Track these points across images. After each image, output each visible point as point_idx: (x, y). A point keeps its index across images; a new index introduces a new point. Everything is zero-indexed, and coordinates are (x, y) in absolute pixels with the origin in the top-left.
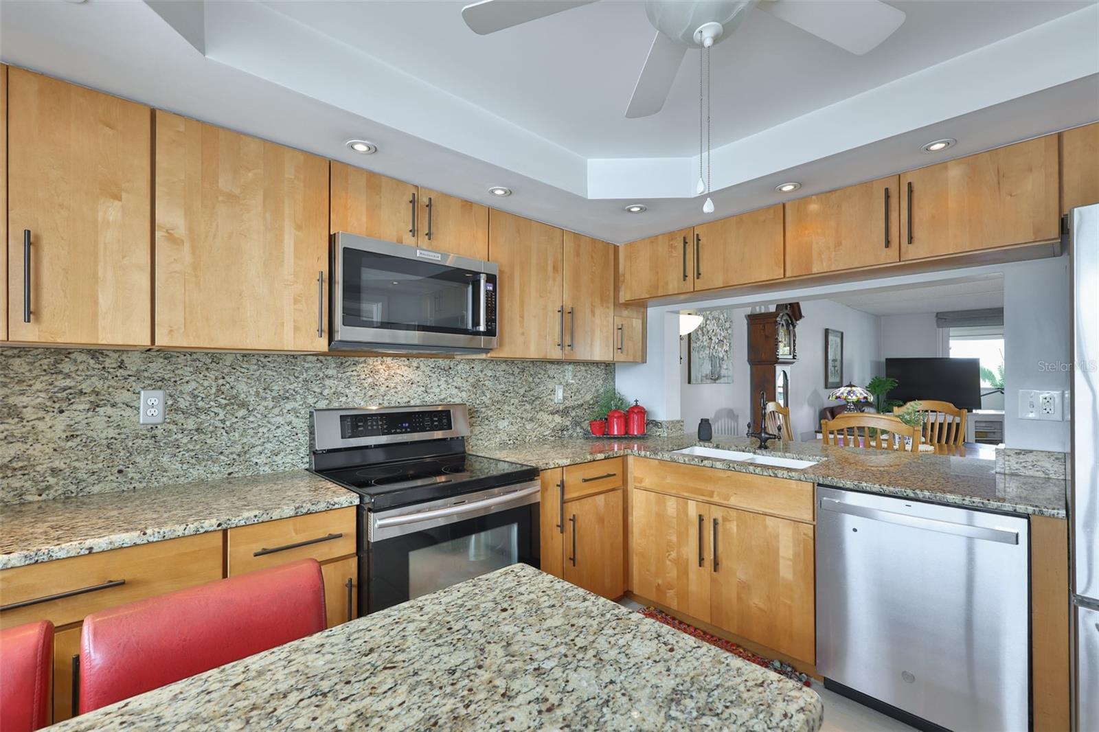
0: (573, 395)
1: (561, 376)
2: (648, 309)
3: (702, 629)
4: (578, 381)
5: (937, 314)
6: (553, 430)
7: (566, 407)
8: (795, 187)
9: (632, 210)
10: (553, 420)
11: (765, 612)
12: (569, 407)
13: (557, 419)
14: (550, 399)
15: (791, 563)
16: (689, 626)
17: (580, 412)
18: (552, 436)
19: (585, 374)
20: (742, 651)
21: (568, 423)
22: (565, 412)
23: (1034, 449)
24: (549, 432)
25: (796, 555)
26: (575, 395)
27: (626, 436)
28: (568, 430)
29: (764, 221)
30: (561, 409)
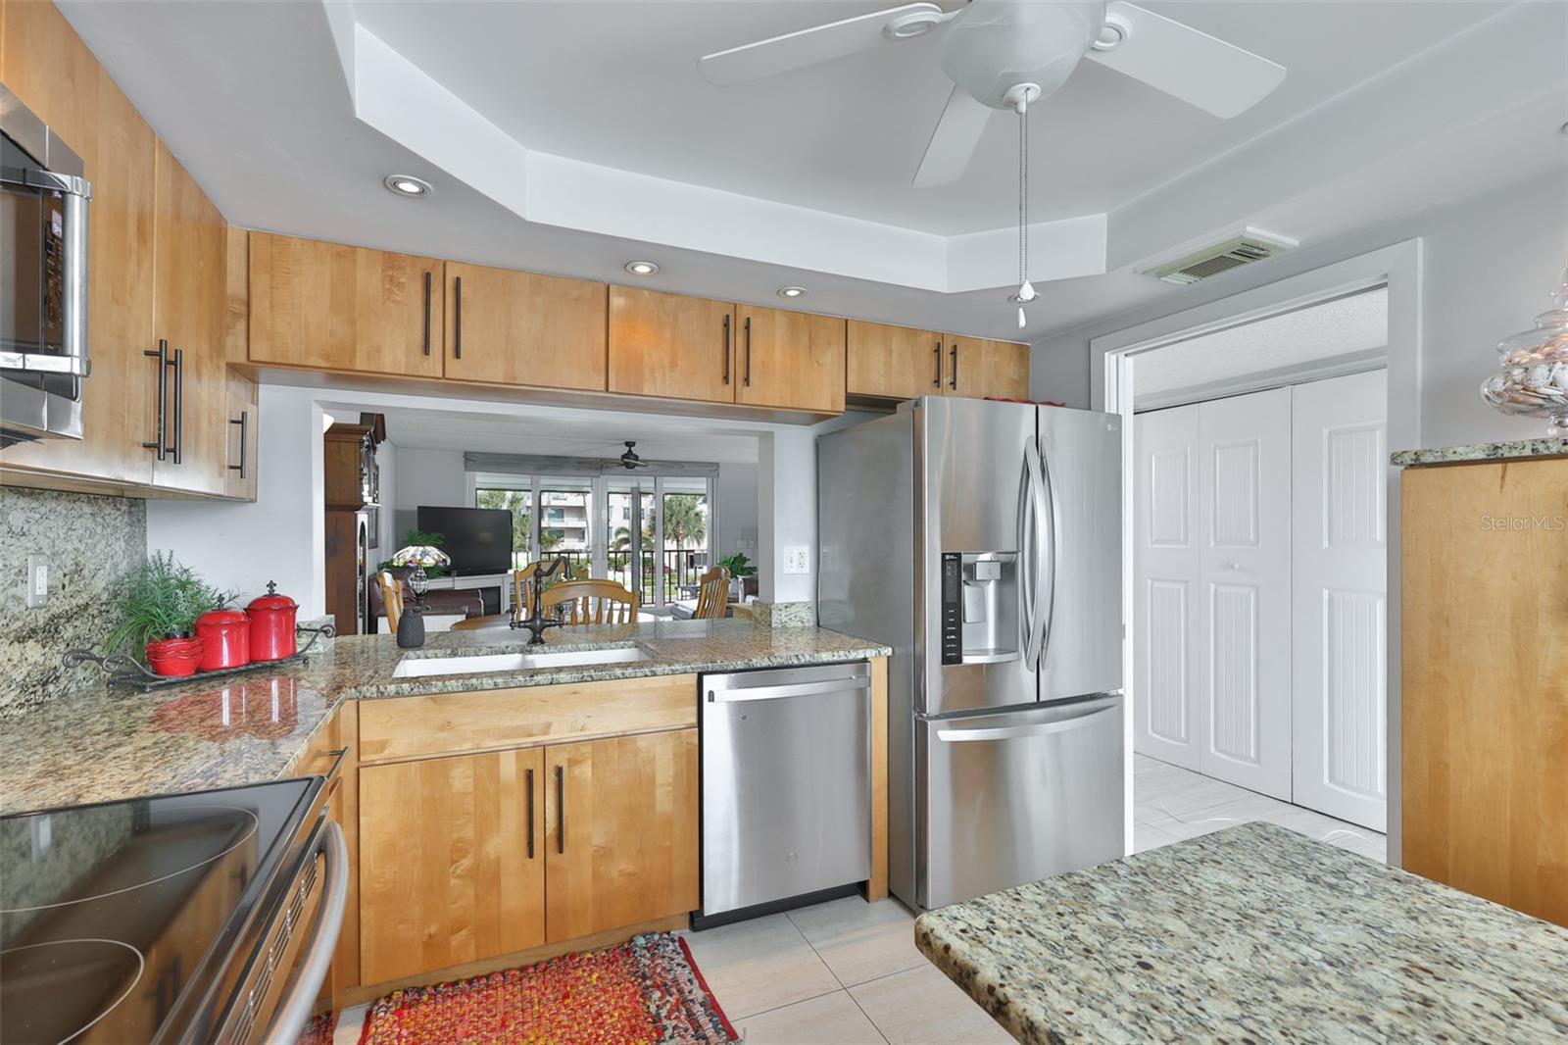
0: (66, 581)
1: (41, 529)
2: (261, 386)
3: (516, 966)
4: (77, 545)
5: (466, 453)
6: (24, 688)
7: (53, 618)
8: (652, 271)
9: (402, 186)
10: (23, 658)
11: (636, 874)
12: (59, 617)
13: (33, 651)
14: (14, 597)
15: (670, 789)
16: (487, 977)
17: (81, 626)
18: (21, 706)
19: (90, 524)
20: (590, 956)
21: (57, 661)
22: (47, 632)
23: (793, 601)
24: (13, 694)
25: (676, 777)
26: (71, 581)
27: (255, 666)
28: (57, 678)
29: (577, 299)
30: (41, 623)
